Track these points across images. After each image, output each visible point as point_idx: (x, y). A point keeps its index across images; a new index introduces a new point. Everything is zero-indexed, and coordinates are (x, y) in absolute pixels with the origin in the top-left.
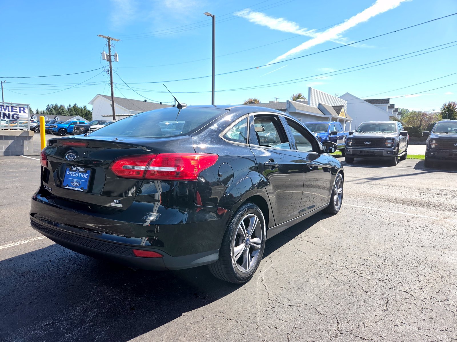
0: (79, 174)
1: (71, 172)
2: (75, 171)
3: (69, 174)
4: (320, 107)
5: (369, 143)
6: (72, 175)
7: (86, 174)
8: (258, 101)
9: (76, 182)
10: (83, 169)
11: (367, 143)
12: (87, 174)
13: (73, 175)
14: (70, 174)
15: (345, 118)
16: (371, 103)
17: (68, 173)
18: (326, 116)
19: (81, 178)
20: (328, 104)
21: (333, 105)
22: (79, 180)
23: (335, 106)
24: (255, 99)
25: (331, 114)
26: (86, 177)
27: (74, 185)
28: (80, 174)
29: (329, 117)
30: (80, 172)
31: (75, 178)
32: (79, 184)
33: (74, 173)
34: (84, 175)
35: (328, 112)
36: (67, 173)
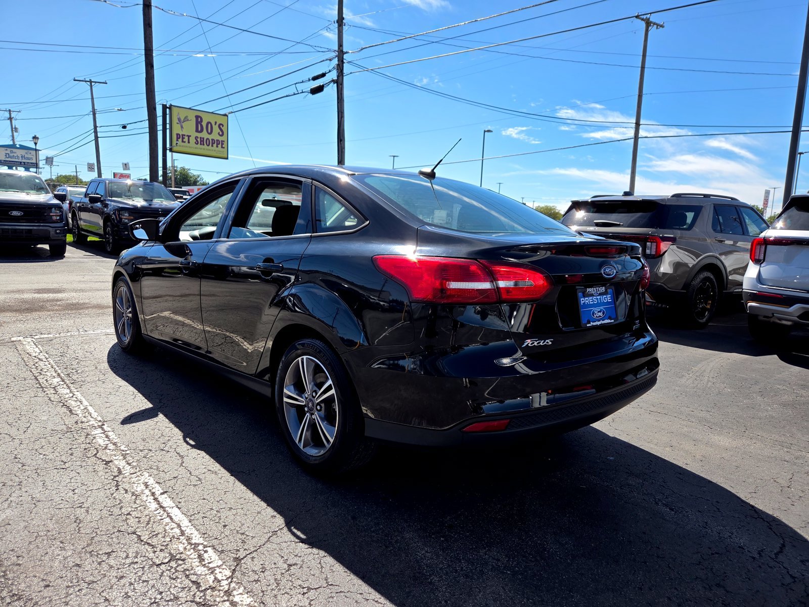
0: (597, 299)
1: (586, 299)
2: (592, 295)
3: (584, 302)
5: (19, 214)
6: (589, 302)
7: (608, 296)
9: (599, 312)
10: (603, 289)
11: (15, 213)
12: (610, 296)
13: (591, 303)
14: (586, 301)
17: (583, 300)
19: (604, 304)
22: (602, 308)
26: (609, 301)
27: (597, 317)
28: (599, 297)
30: (600, 294)
31: (594, 305)
32: (603, 313)
33: (590, 298)
34: (605, 298)
36: (582, 302)
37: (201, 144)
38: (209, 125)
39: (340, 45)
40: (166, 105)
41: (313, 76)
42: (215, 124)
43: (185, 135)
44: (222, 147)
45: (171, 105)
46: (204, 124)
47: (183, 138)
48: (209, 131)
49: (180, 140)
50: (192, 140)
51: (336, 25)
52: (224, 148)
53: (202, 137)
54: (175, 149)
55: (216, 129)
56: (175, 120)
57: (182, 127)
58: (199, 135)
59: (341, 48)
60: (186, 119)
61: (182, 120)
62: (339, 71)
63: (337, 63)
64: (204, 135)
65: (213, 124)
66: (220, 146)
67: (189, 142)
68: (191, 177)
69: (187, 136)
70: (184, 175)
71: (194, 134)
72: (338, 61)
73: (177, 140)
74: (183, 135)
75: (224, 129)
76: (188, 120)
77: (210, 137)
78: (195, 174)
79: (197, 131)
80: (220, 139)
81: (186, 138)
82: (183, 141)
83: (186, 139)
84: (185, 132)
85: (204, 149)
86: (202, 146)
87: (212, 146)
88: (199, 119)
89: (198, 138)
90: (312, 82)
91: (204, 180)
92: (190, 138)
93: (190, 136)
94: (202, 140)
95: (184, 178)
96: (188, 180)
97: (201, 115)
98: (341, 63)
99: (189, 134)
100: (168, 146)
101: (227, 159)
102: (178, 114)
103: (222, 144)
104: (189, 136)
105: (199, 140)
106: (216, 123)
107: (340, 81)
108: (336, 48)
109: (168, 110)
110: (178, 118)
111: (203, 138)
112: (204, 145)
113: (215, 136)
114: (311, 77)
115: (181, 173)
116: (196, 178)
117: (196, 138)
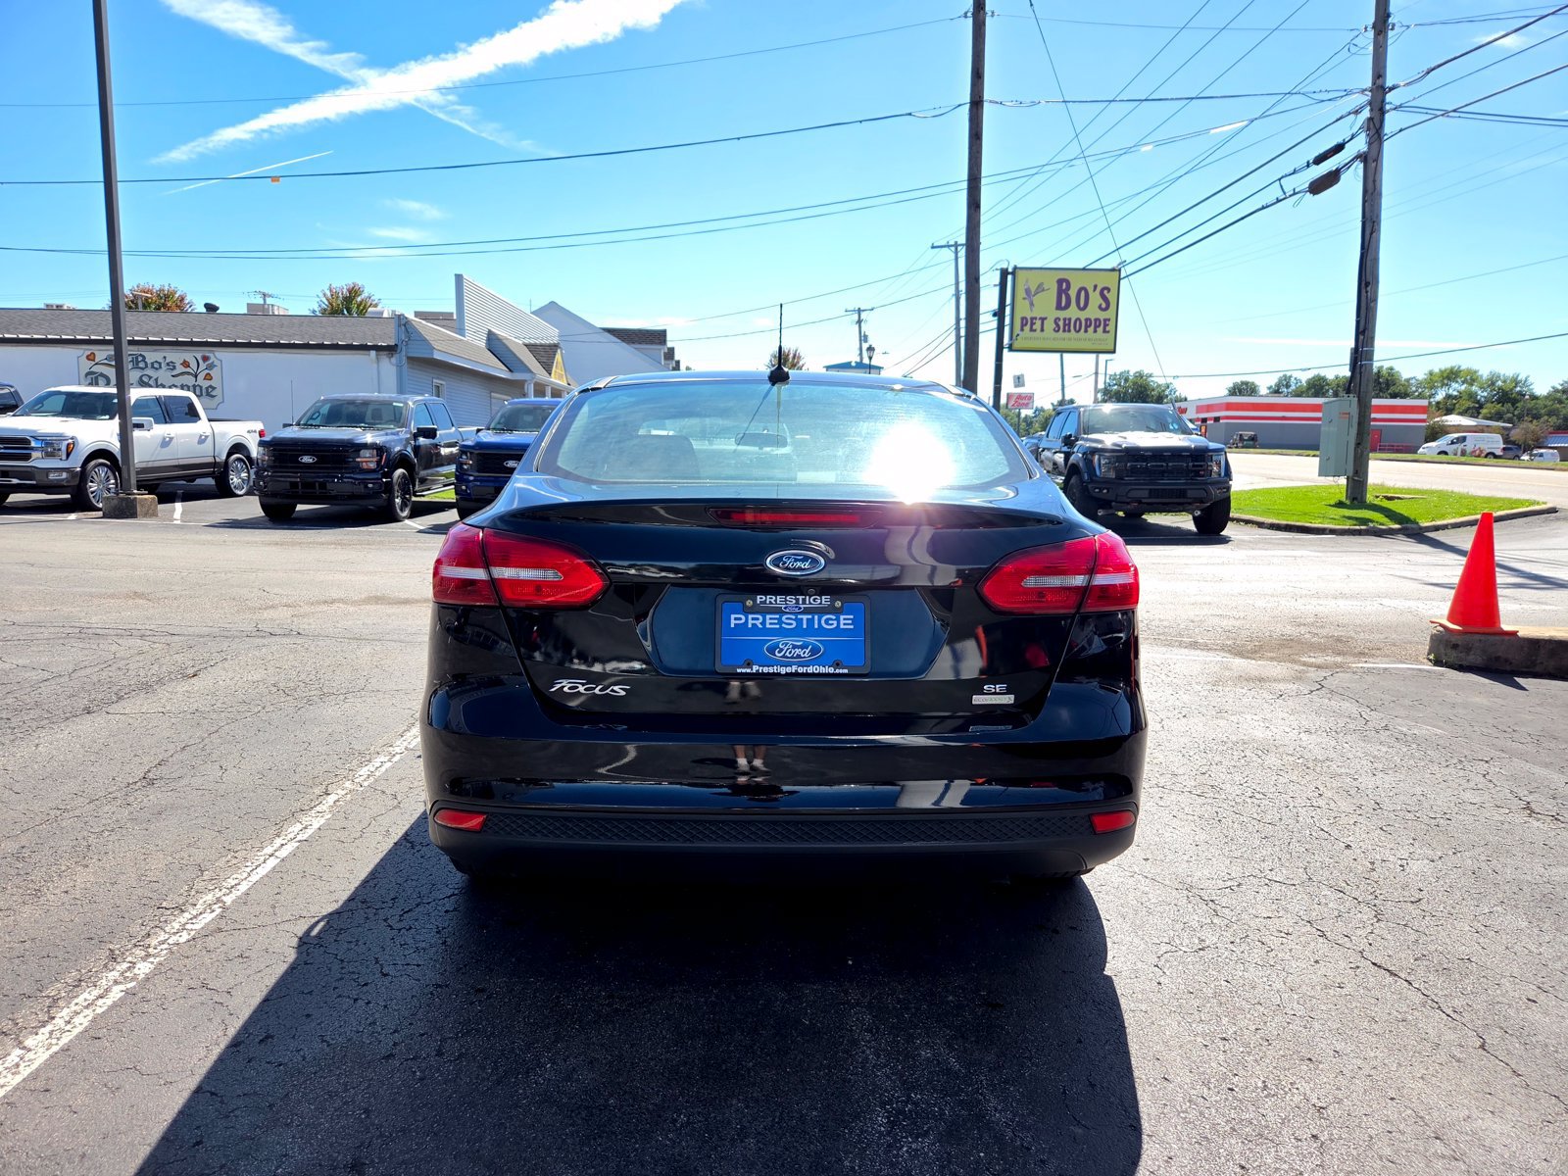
4: (494, 344)
8: (182, 299)
15: (565, 384)
16: (628, 343)
18: (517, 376)
19: (821, 631)
20: (515, 338)
21: (526, 342)
22: (811, 640)
23: (535, 345)
24: (166, 288)
25: (531, 372)
27: (785, 656)
29: (526, 381)
32: (813, 651)
35: (522, 363)
37: (1064, 331)
38: (1083, 293)
39: (1379, 73)
40: (1007, 269)
41: (1317, 154)
42: (1095, 290)
43: (1036, 318)
44: (1105, 331)
45: (1015, 268)
46: (1073, 293)
47: (1032, 324)
48: (1082, 304)
49: (1027, 328)
50: (1049, 325)
51: (1371, 34)
52: (1108, 332)
53: (1068, 317)
54: (1016, 345)
55: (1095, 299)
56: (1021, 293)
57: (1032, 304)
58: (1062, 314)
59: (1379, 82)
60: (1040, 289)
61: (1033, 291)
62: (1373, 131)
63: (1369, 116)
64: (1073, 313)
65: (1090, 290)
66: (1100, 329)
67: (1042, 330)
68: (1153, 390)
69: (1040, 318)
70: (1141, 386)
71: (1052, 314)
72: (1371, 110)
73: (1022, 330)
74: (1032, 319)
75: (1111, 296)
76: (1043, 290)
77: (1083, 315)
78: (1160, 383)
79: (1059, 307)
80: (1102, 315)
81: (1038, 323)
82: (1032, 330)
83: (1038, 325)
84: (1037, 313)
85: (1070, 339)
86: (1066, 335)
87: (1086, 331)
88: (1064, 284)
89: (1060, 320)
90: (1314, 167)
91: (1177, 394)
92: (1045, 322)
93: (1046, 318)
94: (1067, 322)
95: (1141, 393)
96: (1148, 395)
97: (1066, 277)
98: (1377, 115)
99: (1043, 316)
100: (1006, 340)
101: (1114, 352)
102: (1027, 281)
103: (1106, 325)
104: (1043, 319)
105: (1061, 323)
106: (1095, 287)
107: (1374, 154)
108: (1368, 83)
109: (1010, 277)
110: (1026, 290)
111: (1070, 319)
112: (1069, 331)
113: (1093, 312)
114: (1311, 158)
115: (1135, 383)
116: (1164, 391)
117: (1057, 320)
